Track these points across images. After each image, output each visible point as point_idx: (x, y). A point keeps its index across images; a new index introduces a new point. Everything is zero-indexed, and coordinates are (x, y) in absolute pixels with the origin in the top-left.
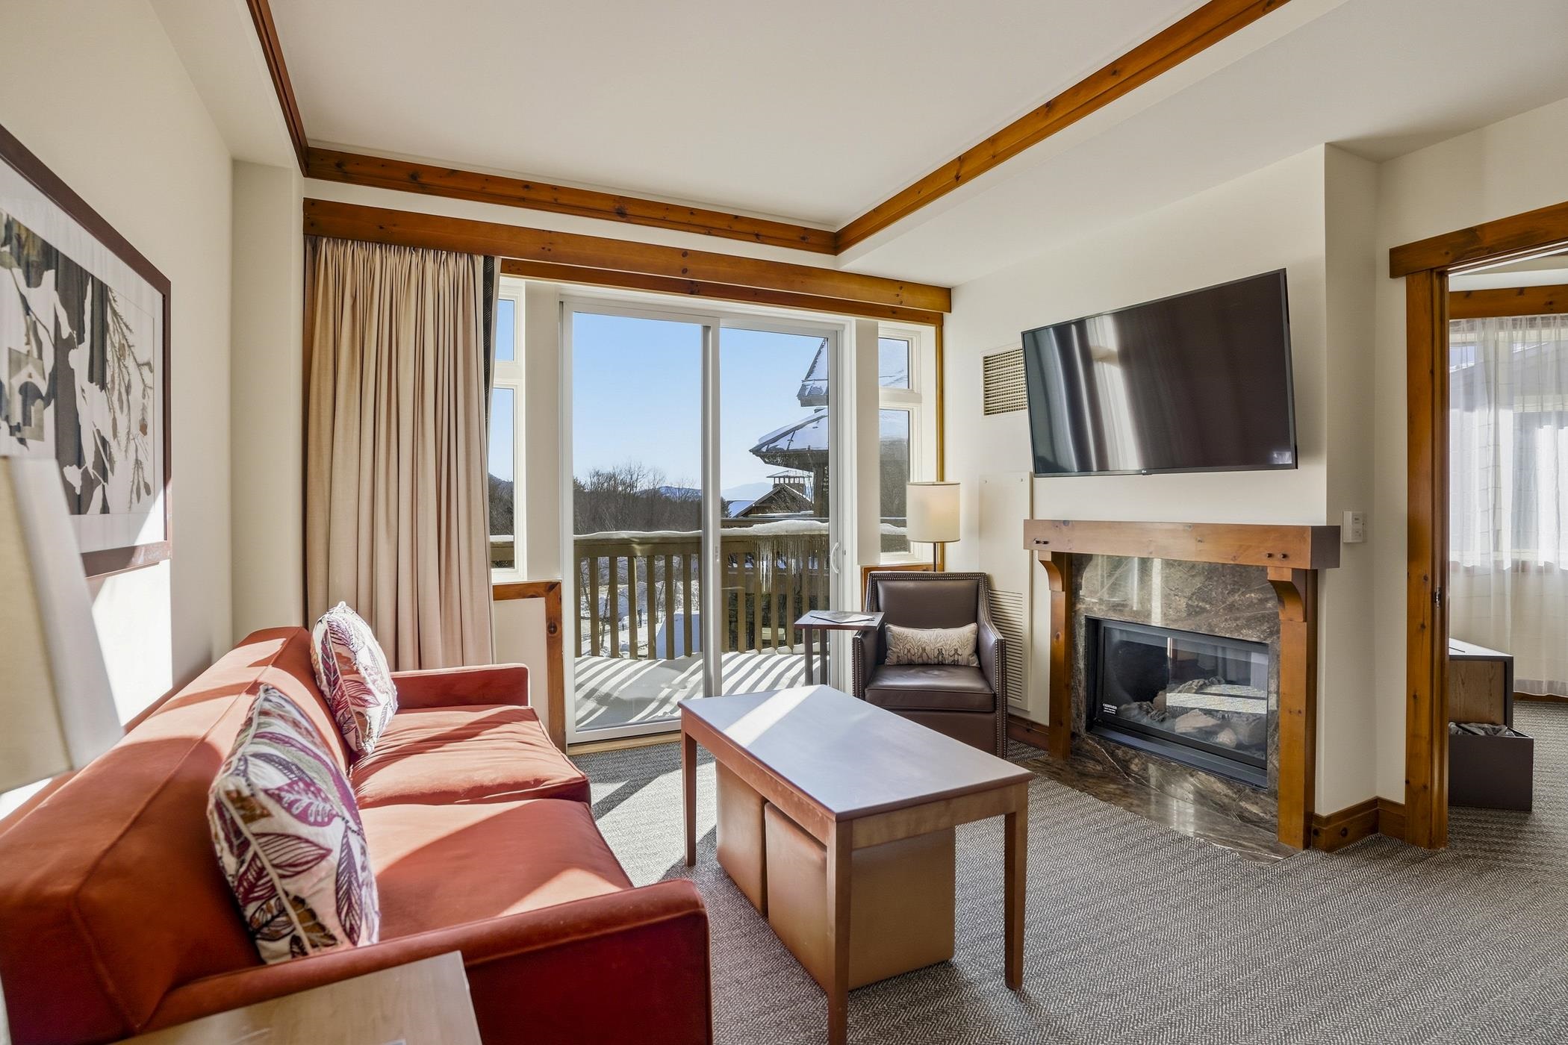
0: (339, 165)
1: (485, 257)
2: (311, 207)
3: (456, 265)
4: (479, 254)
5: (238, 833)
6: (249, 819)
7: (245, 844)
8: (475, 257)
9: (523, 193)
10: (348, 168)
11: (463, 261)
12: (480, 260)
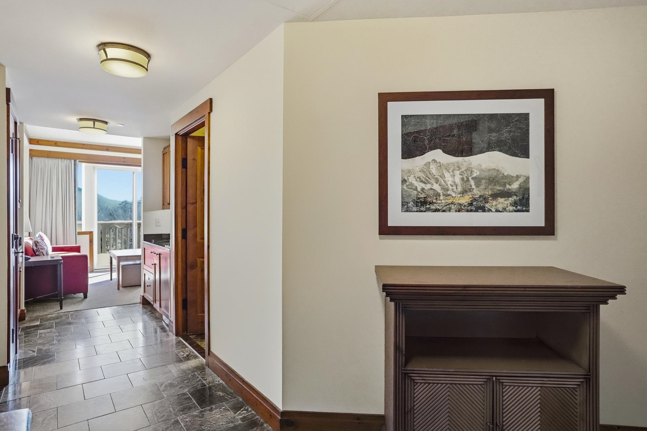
0: (37, 142)
1: (74, 161)
2: (30, 150)
3: (66, 162)
4: (73, 159)
5: (37, 244)
6: (38, 243)
7: (37, 246)
8: (72, 160)
9: (83, 146)
10: (40, 142)
11: (68, 161)
12: (73, 161)
